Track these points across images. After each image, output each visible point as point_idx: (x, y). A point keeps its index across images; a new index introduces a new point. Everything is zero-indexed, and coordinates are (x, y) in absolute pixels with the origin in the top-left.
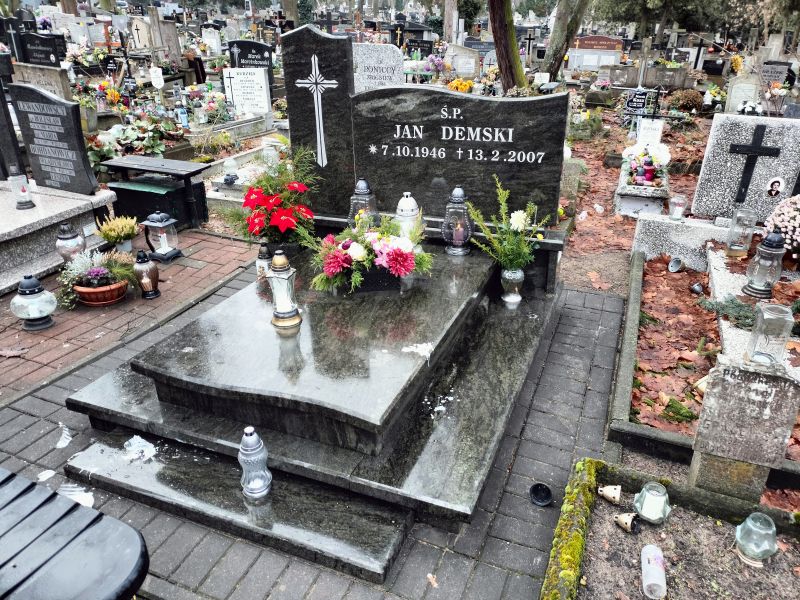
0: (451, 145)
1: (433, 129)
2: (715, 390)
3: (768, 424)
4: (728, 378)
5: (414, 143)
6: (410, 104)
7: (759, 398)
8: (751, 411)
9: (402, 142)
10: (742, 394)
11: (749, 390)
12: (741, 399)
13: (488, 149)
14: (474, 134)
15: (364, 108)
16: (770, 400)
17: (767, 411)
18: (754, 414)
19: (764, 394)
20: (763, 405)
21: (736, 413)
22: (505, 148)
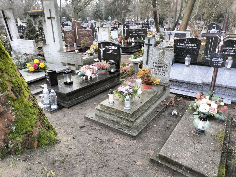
0: (137, 34)
1: (136, 32)
5: (134, 34)
6: (134, 30)
9: (133, 34)
13: (140, 34)
14: (139, 32)
15: (130, 31)
22: (142, 33)
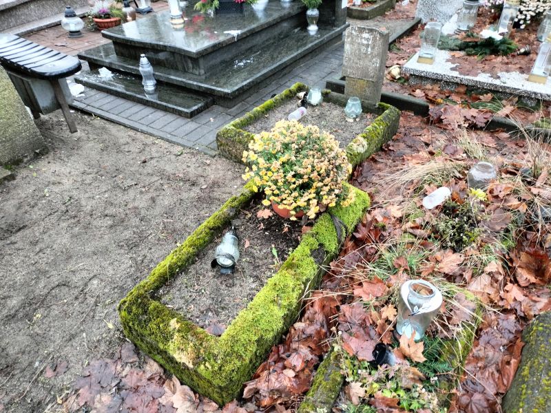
2: (349, 40)
3: (370, 56)
4: (353, 32)
7: (365, 42)
8: (363, 49)
10: (359, 41)
11: (362, 38)
12: (359, 44)
16: (370, 43)
17: (369, 49)
18: (364, 52)
19: (368, 39)
20: (367, 46)
21: (357, 52)
